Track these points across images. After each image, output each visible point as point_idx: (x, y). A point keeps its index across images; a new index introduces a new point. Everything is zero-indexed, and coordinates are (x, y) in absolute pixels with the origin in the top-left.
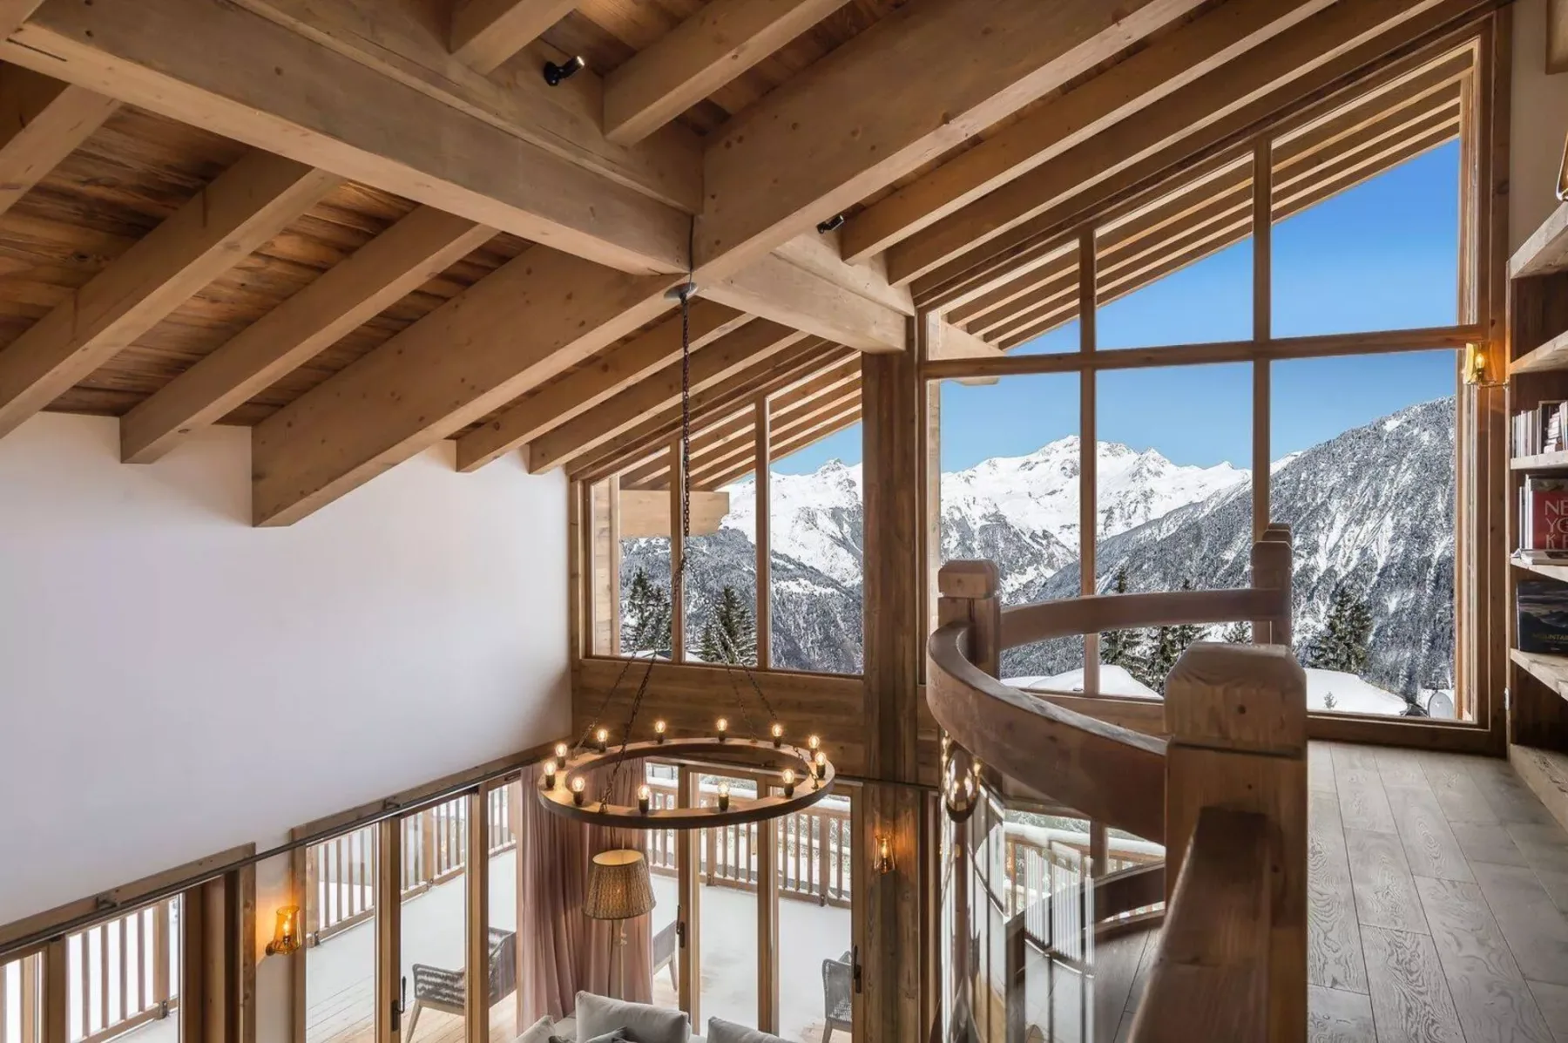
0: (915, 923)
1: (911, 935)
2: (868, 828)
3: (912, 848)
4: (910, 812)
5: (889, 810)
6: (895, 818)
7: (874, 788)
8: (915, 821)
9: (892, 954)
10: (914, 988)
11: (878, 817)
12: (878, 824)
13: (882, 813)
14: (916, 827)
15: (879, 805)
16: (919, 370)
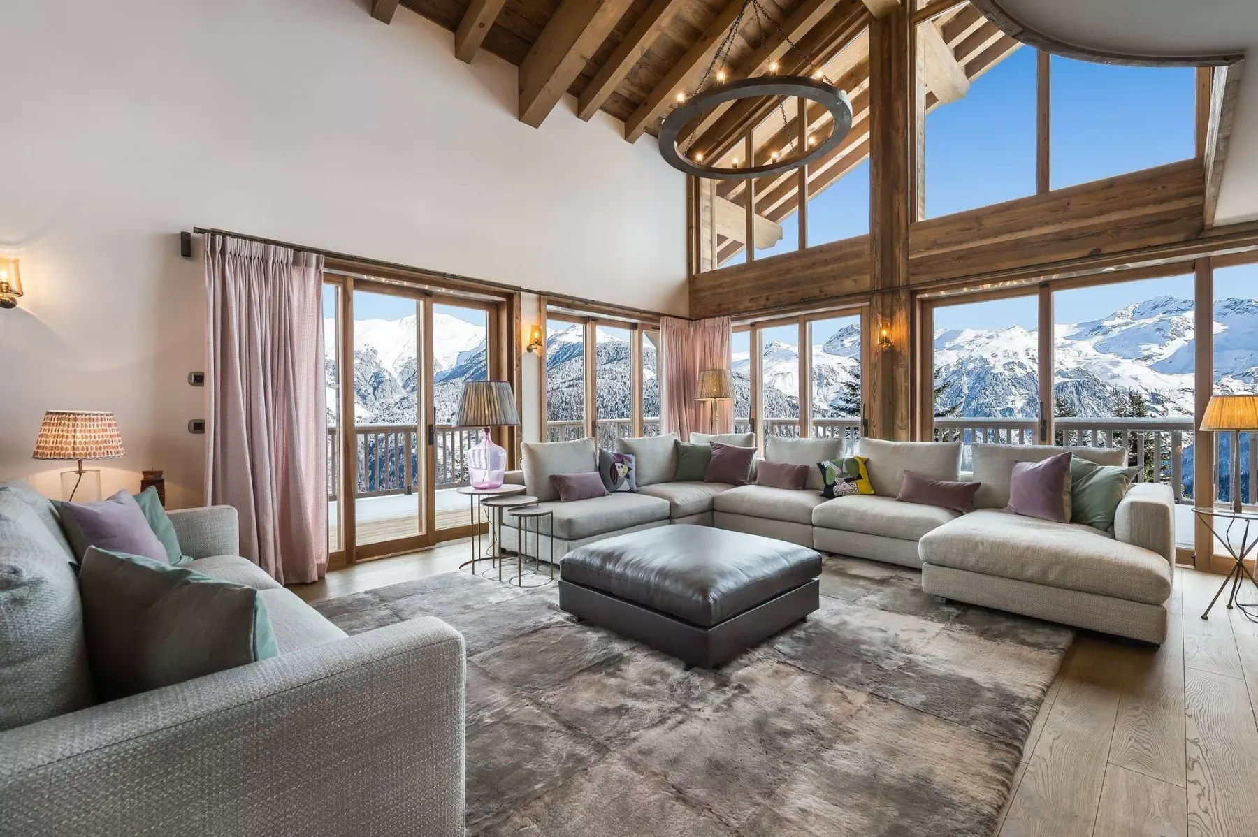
0: (906, 381)
1: (903, 388)
2: (873, 328)
3: (905, 335)
4: (903, 309)
5: (888, 311)
6: (892, 315)
7: (877, 300)
8: (907, 314)
9: (890, 404)
10: (905, 422)
11: (880, 317)
12: (880, 321)
13: (883, 315)
14: (907, 318)
15: (881, 310)
16: (910, 19)
